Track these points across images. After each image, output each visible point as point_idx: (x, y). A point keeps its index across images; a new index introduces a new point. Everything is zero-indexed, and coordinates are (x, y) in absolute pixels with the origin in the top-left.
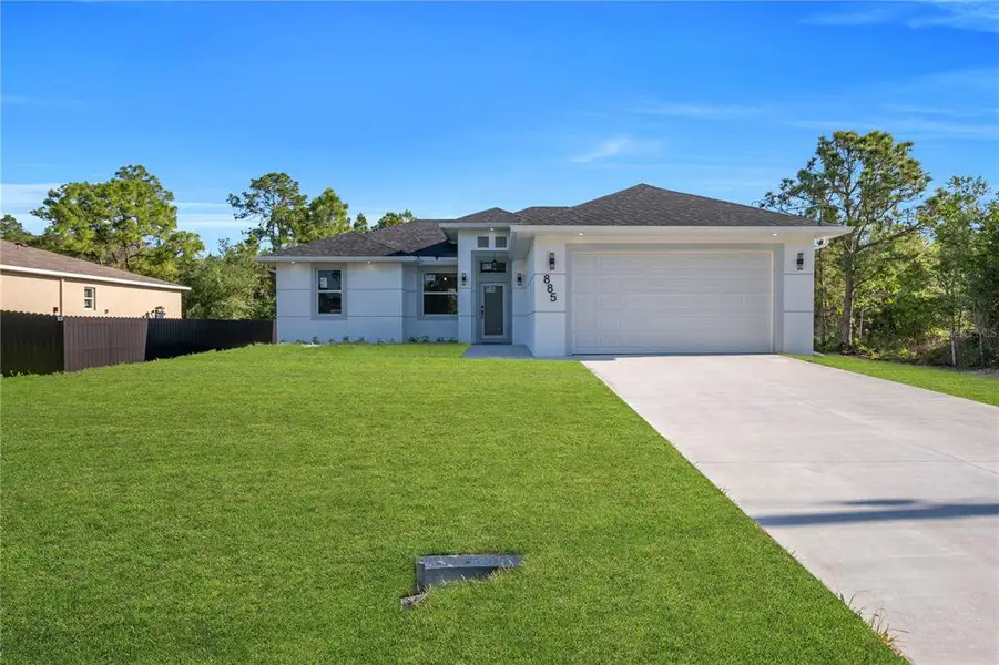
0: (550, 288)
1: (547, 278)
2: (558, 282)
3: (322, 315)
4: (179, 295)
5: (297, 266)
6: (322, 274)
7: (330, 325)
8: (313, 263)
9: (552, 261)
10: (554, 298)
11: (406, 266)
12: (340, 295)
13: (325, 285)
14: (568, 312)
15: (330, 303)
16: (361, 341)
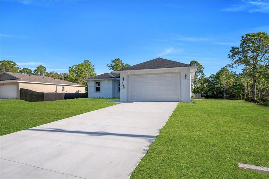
0: (123, 85)
1: (122, 83)
2: (125, 84)
3: (97, 92)
4: (84, 87)
5: (92, 82)
6: (97, 83)
7: (98, 94)
8: (95, 81)
9: (123, 79)
10: (124, 88)
11: (113, 80)
12: (100, 87)
13: (97, 85)
14: (127, 91)
15: (98, 89)
16: (103, 98)
